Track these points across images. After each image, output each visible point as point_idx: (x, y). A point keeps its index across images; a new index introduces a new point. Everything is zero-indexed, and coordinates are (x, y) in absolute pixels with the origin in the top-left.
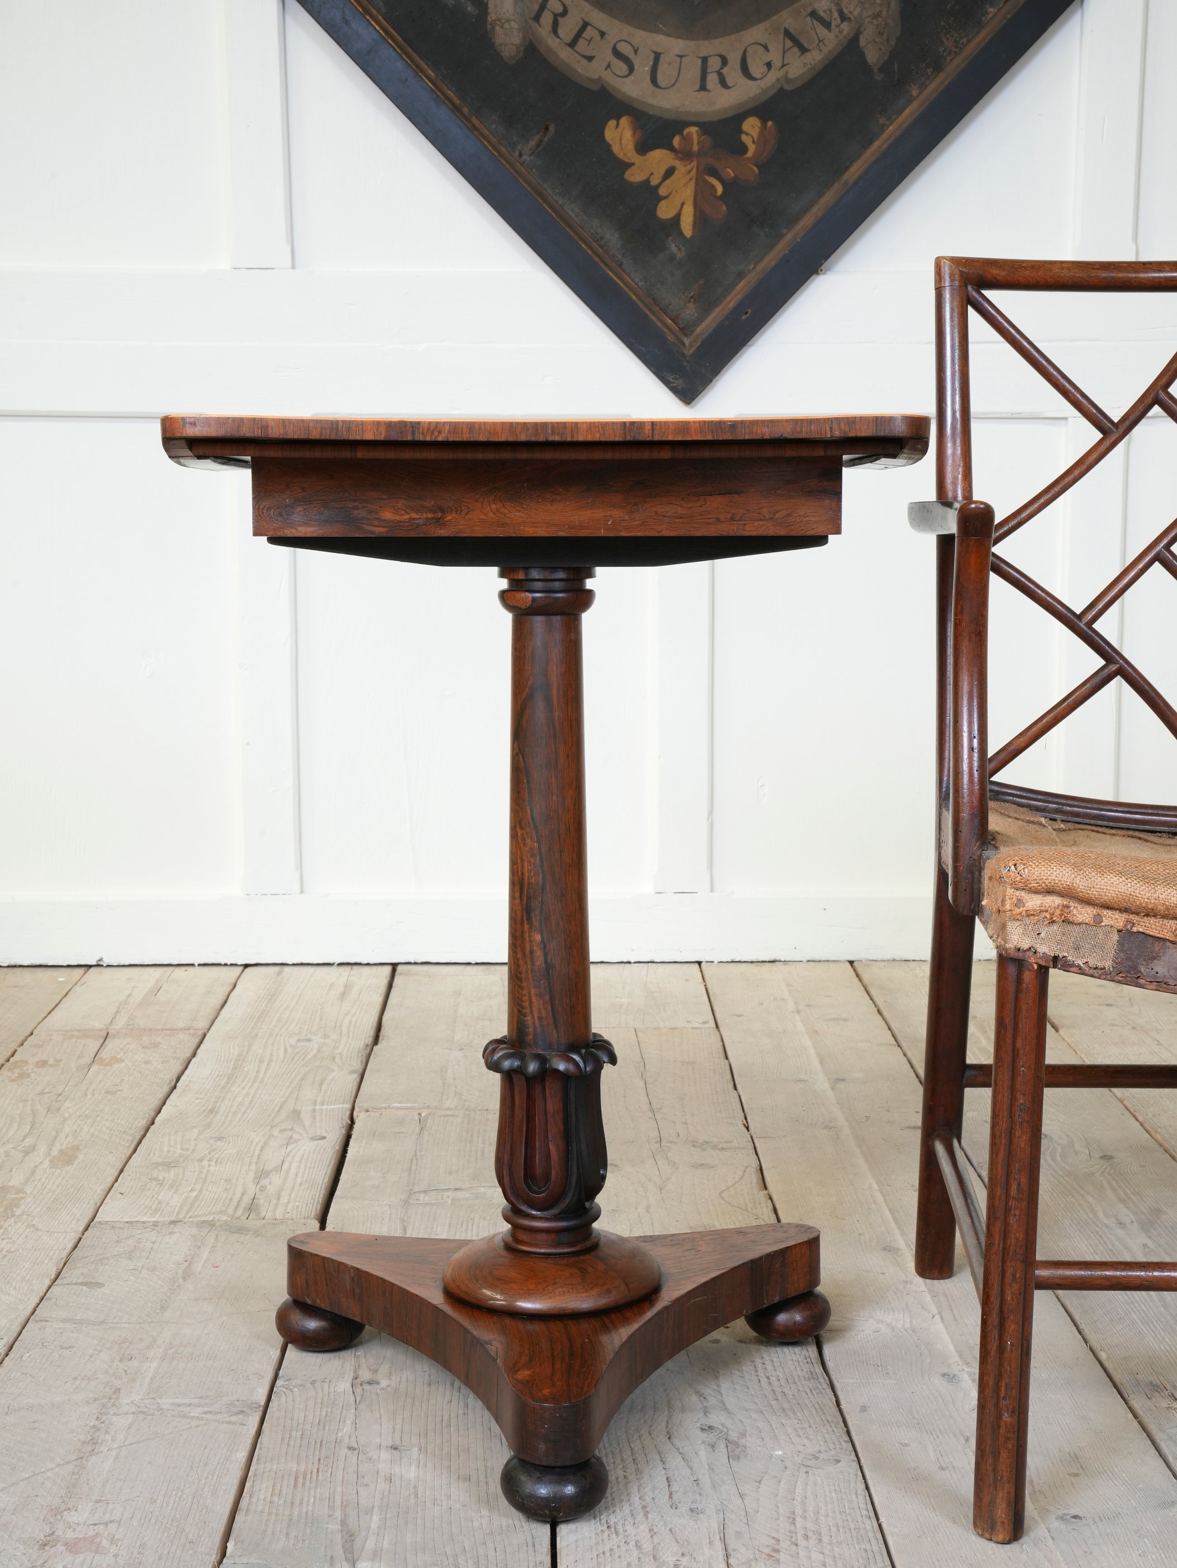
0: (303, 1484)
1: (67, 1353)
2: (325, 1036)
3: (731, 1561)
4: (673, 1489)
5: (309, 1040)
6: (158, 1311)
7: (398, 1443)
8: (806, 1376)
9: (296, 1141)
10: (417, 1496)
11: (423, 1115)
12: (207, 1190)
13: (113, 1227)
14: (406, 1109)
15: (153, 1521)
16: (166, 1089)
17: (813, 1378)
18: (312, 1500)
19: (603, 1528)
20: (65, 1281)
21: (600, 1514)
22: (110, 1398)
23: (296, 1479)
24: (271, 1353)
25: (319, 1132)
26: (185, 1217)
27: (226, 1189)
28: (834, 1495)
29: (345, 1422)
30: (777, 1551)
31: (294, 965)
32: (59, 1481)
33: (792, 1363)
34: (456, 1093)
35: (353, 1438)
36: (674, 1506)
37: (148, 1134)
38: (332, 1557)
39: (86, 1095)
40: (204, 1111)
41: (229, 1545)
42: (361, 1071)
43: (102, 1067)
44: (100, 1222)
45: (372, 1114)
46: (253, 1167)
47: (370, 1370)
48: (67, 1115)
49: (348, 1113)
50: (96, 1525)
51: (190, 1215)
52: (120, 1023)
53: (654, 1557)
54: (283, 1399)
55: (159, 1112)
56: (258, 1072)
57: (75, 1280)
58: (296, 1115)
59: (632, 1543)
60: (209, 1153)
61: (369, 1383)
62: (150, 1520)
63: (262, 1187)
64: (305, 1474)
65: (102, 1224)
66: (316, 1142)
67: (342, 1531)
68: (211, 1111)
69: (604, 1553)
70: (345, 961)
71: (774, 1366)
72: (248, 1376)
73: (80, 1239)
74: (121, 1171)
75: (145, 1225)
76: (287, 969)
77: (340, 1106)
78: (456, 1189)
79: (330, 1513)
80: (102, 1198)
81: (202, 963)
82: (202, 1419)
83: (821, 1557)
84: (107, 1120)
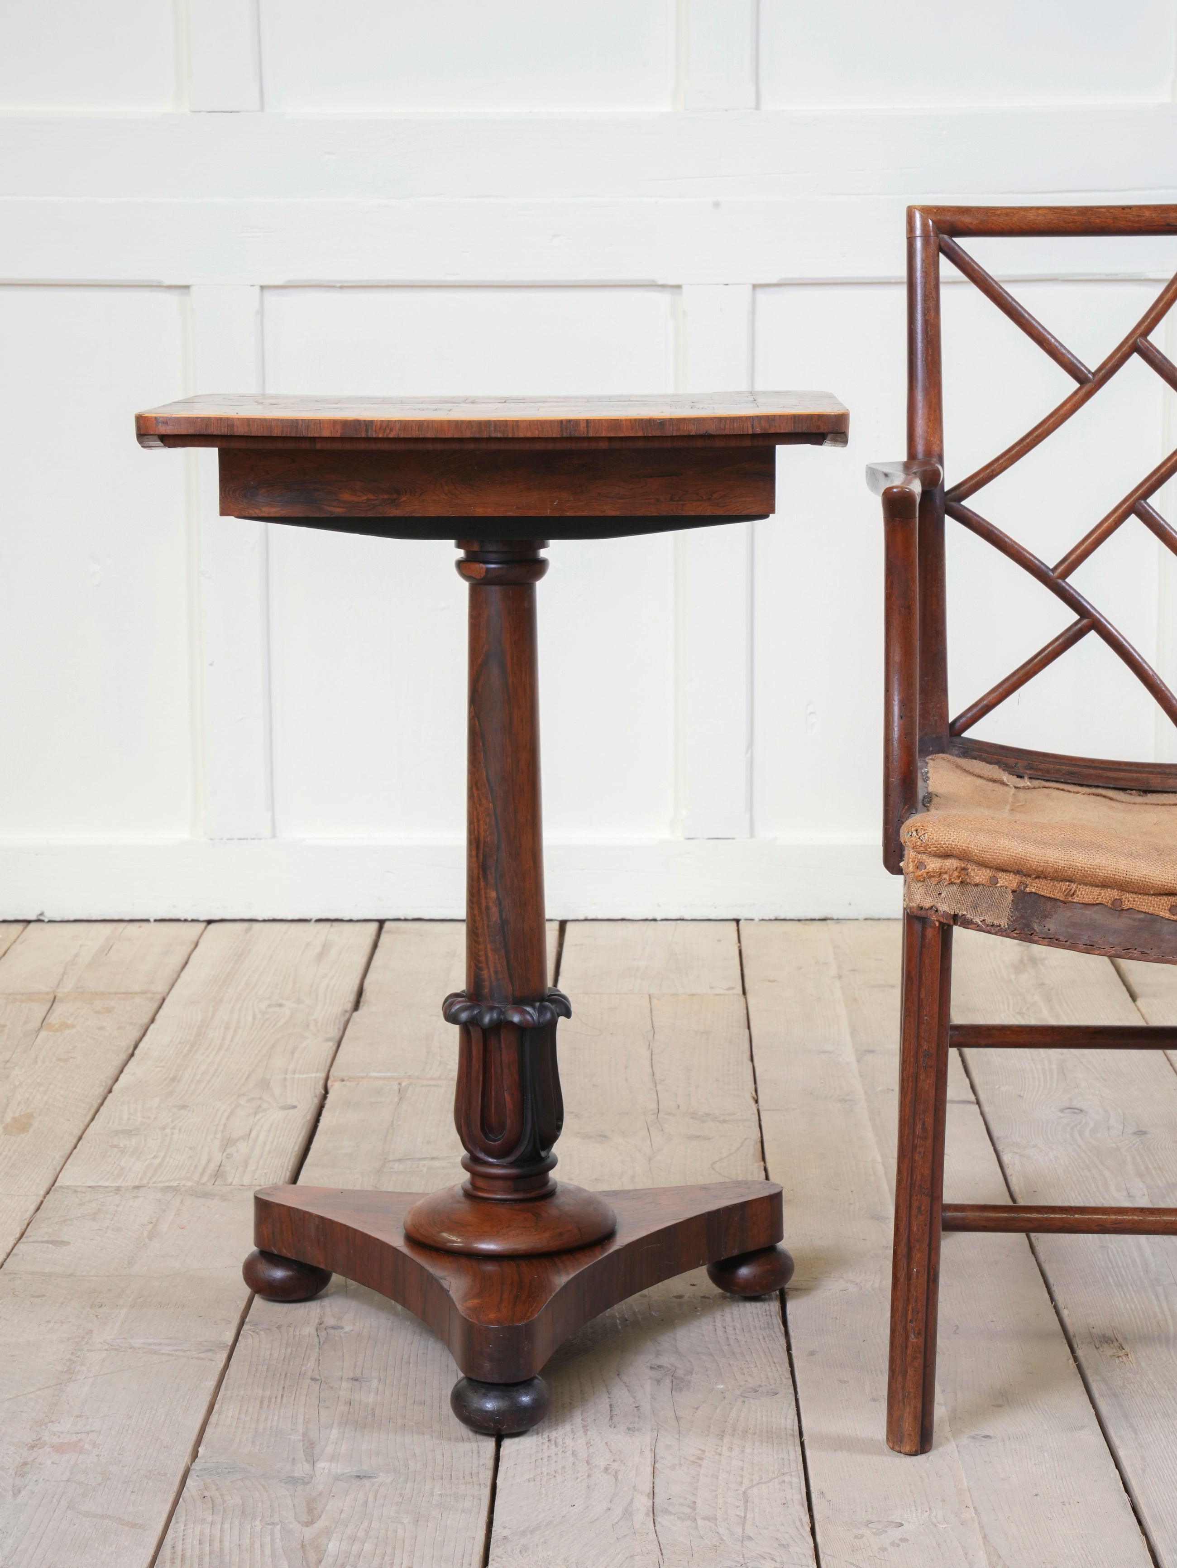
0: (268, 1406)
1: (38, 1300)
2: (299, 1001)
3: (657, 1465)
4: (614, 1412)
5: (281, 1005)
6: (125, 1266)
7: (358, 1374)
8: (762, 1326)
9: (265, 1110)
10: (374, 1415)
11: (403, 1084)
12: (171, 1157)
13: (75, 1191)
14: (385, 1078)
15: (130, 1431)
16: (123, 1057)
17: (769, 1328)
18: (276, 1418)
19: (544, 1441)
20: (31, 1240)
21: (543, 1430)
22: (83, 1338)
23: (262, 1402)
24: (238, 1303)
25: (289, 1102)
26: (148, 1183)
27: (191, 1157)
28: (764, 1418)
29: (309, 1358)
30: (702, 1459)
31: (264, 921)
32: (41, 1401)
33: (751, 1315)
34: (441, 1062)
35: (316, 1372)
36: (613, 1426)
37: (106, 1103)
38: (294, 1459)
39: (36, 1062)
40: (165, 1080)
41: (200, 1449)
42: (337, 1038)
43: (51, 1033)
44: (61, 1187)
45: (348, 1084)
46: (219, 1136)
47: (335, 1317)
48: (17, 1083)
49: (322, 1083)
50: (78, 1433)
51: (154, 1180)
52: (68, 986)
53: (588, 1463)
54: (250, 1340)
55: (117, 1080)
56: (224, 1039)
57: (40, 1239)
58: (265, 1084)
59: (570, 1452)
60: (172, 1122)
61: (333, 1328)
62: (127, 1431)
63: (228, 1154)
64: (270, 1398)
65: (64, 1188)
66: (286, 1112)
67: (303, 1440)
68: (173, 1079)
69: (542, 1459)
70: (324, 917)
71: (732, 1318)
72: (215, 1322)
73: (42, 1202)
74: (80, 1138)
75: (108, 1190)
76: (256, 926)
77: (313, 1075)
78: (433, 1158)
79: (293, 1428)
80: (62, 1163)
81: (158, 918)
82: (172, 1355)
83: (741, 1463)
84: (61, 1088)
